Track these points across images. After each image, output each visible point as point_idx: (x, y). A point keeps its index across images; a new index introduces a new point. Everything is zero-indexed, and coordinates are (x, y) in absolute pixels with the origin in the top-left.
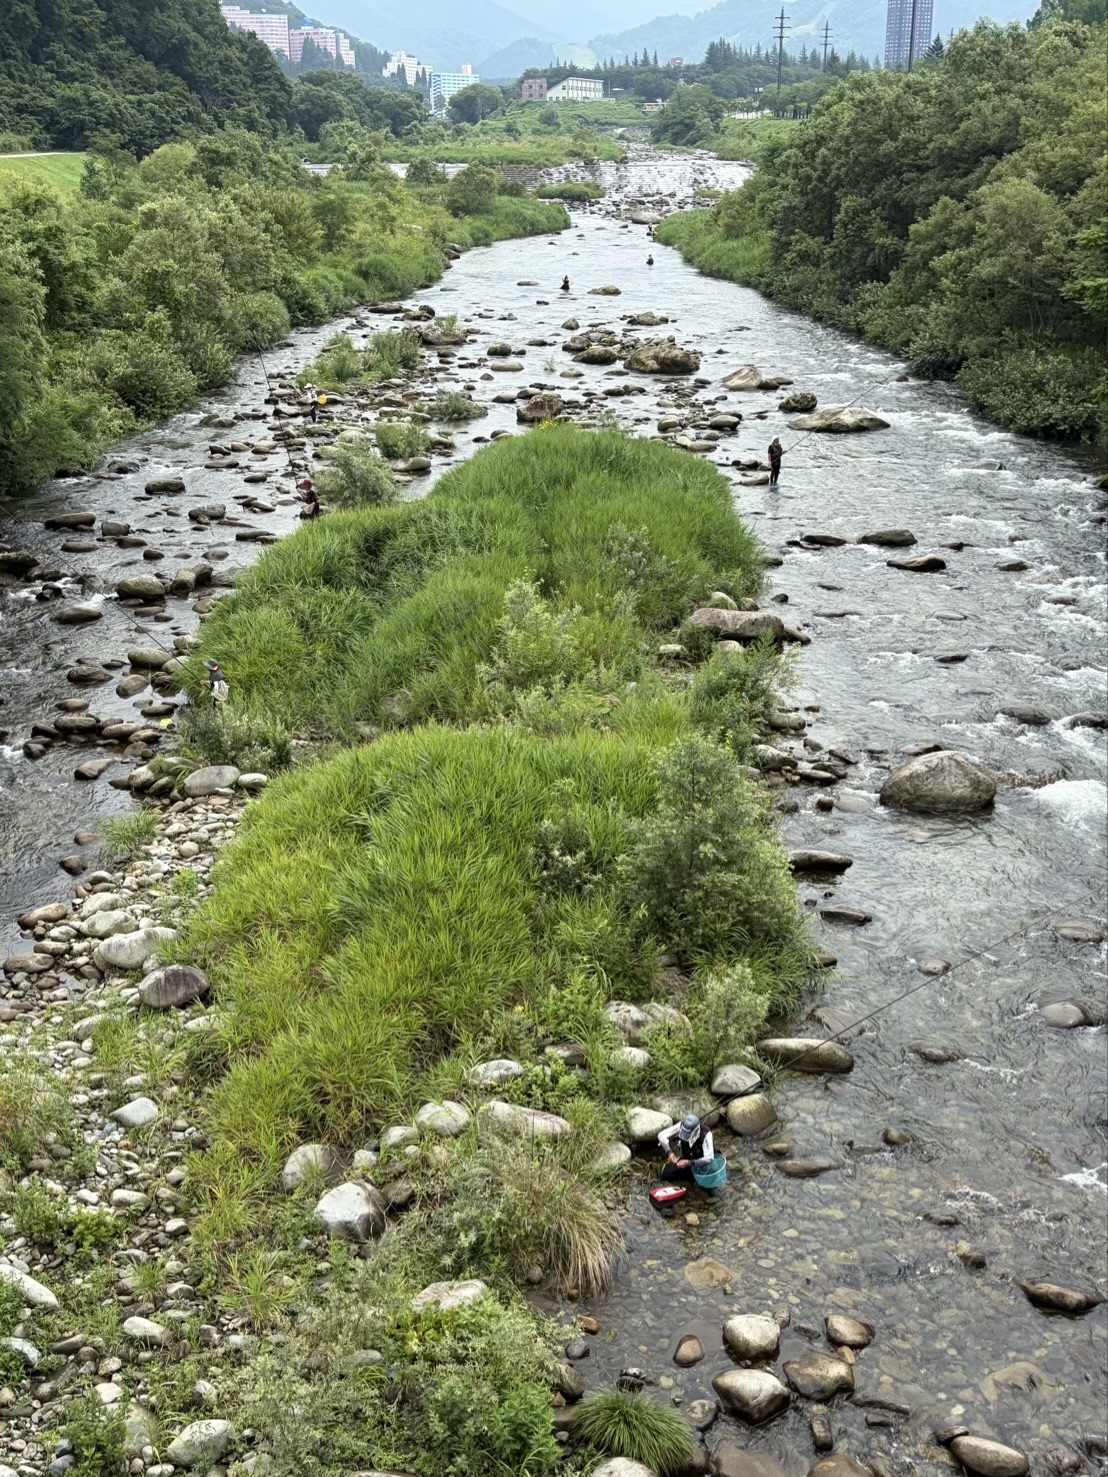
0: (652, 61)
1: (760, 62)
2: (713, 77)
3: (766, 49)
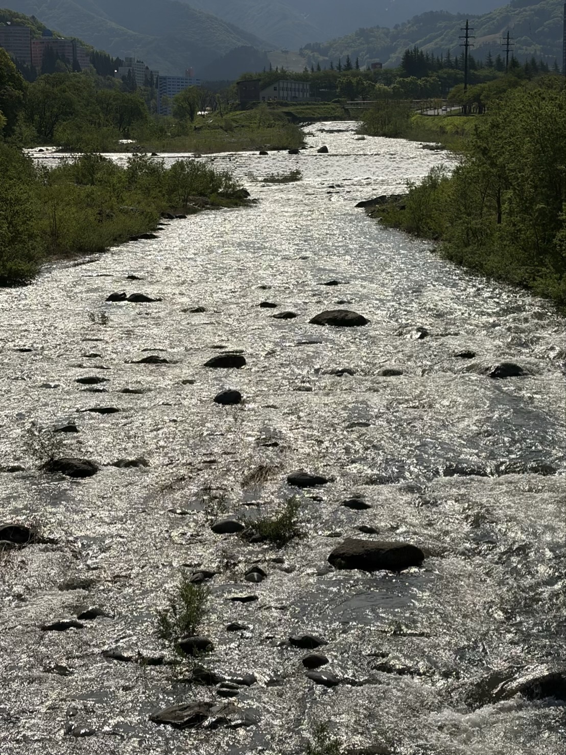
0: (354, 65)
1: (450, 66)
2: (408, 80)
3: (456, 56)
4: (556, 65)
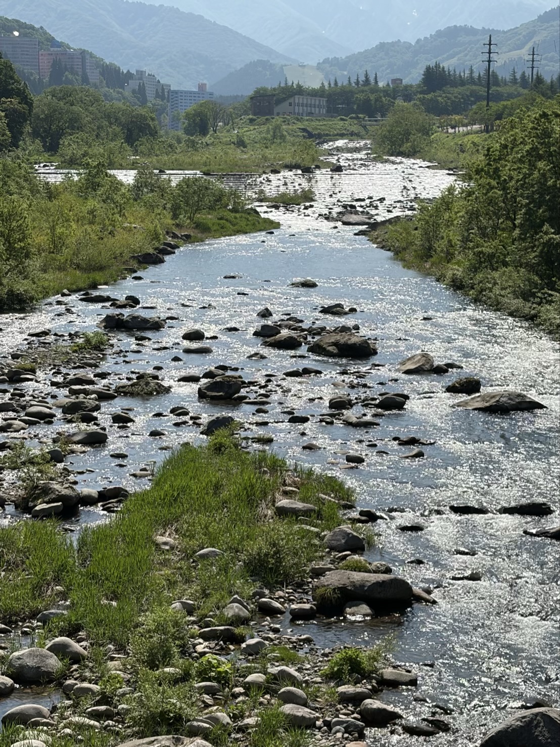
0: (372, 81)
1: (473, 82)
2: (428, 96)
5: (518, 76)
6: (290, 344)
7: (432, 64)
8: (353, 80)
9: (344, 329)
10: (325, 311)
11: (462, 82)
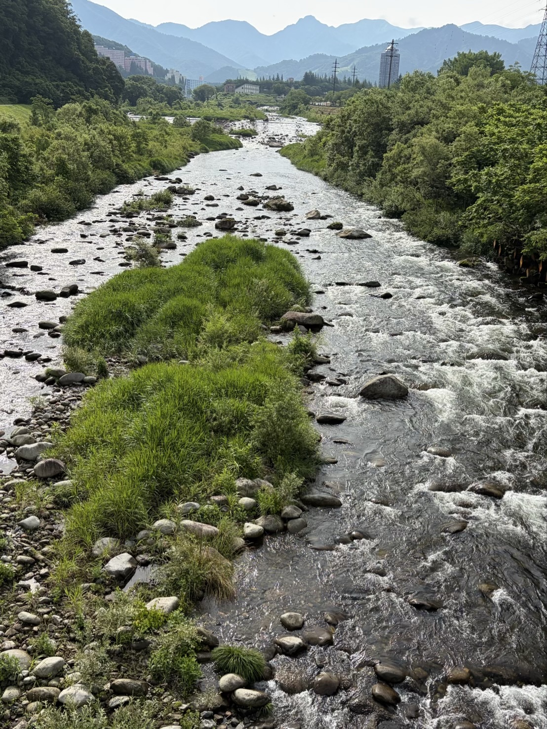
0: (280, 79)
1: (327, 81)
2: (306, 87)
3: (329, 76)
4: (375, 84)
5: (347, 79)
6: (254, 204)
7: (308, 72)
8: (272, 78)
9: (278, 198)
10: (268, 188)
11: (322, 81)
